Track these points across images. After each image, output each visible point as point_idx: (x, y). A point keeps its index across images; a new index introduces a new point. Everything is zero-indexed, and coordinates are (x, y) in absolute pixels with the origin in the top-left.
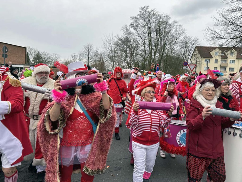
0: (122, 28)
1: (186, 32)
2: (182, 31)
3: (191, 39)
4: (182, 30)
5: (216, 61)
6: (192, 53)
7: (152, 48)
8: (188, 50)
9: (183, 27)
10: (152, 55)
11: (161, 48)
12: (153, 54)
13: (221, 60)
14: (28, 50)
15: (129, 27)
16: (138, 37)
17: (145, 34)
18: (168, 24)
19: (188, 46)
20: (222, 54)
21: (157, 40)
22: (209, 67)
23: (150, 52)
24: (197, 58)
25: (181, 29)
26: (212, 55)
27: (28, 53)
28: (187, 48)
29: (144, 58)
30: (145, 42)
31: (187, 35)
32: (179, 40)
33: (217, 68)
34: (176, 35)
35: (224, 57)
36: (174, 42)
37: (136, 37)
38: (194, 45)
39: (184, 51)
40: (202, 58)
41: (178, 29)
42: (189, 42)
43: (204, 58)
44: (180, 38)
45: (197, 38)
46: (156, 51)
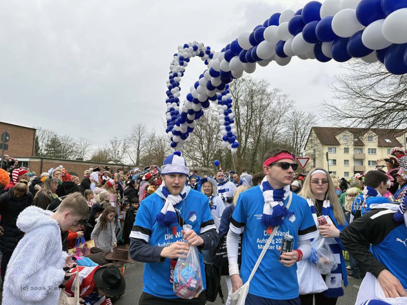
2: (288, 104)
3: (303, 116)
4: (288, 102)
5: (346, 150)
6: (307, 137)
7: (240, 130)
8: (299, 132)
9: (289, 99)
11: (256, 130)
12: (244, 139)
13: (354, 149)
14: (37, 133)
18: (265, 93)
19: (300, 126)
20: (356, 140)
21: (249, 118)
22: (335, 160)
24: (316, 145)
26: (338, 140)
27: (37, 137)
28: (297, 130)
31: (297, 110)
32: (285, 117)
33: (348, 161)
34: (279, 110)
35: (359, 144)
36: (275, 121)
38: (309, 125)
39: (294, 134)
40: (323, 145)
41: (282, 101)
42: (300, 121)
43: (326, 145)
44: (286, 114)
45: (314, 115)
46: (248, 135)
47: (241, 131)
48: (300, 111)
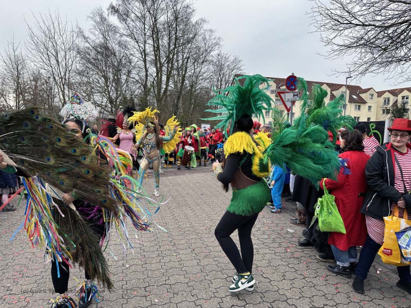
0: (92, 16)
1: (221, 43)
2: (214, 42)
3: (229, 59)
4: (214, 39)
7: (160, 63)
9: (216, 35)
10: (161, 79)
12: (164, 78)
13: (276, 99)
15: (107, 13)
16: (129, 39)
17: (145, 34)
19: (224, 71)
21: (172, 48)
23: (157, 73)
25: (213, 37)
29: (145, 86)
30: (144, 51)
31: (222, 52)
37: (124, 38)
38: (235, 71)
39: (218, 81)
41: (207, 37)
42: (226, 65)
44: (212, 53)
45: (240, 59)
46: (170, 72)
47: (162, 65)
48: (225, 53)
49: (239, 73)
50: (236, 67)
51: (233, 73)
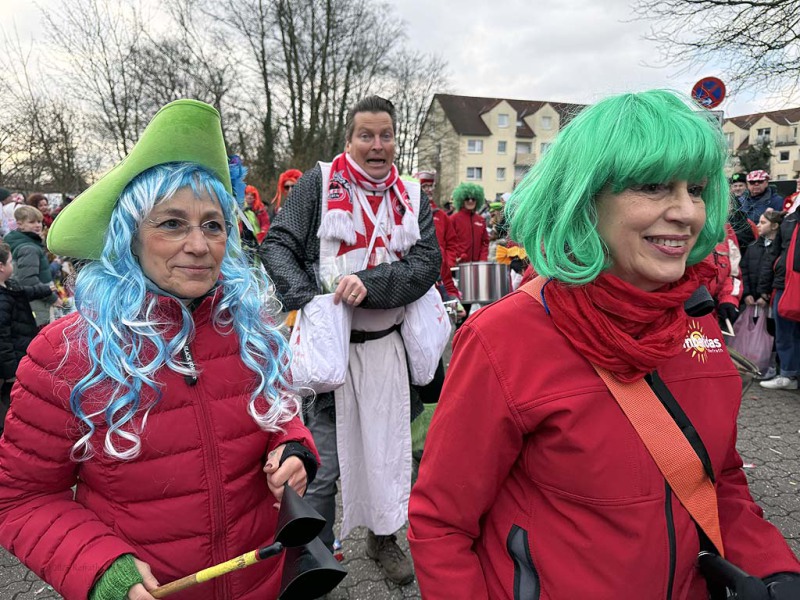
2: (393, 30)
4: (393, 23)
5: (502, 146)
7: (299, 77)
13: (518, 143)
19: (414, 88)
20: (520, 124)
22: (480, 169)
24: (446, 134)
26: (487, 123)
28: (408, 99)
29: (267, 123)
30: (263, 52)
33: (503, 169)
35: (525, 133)
38: (434, 87)
40: (459, 134)
41: (379, 19)
42: (417, 76)
43: (464, 134)
44: (388, 54)
45: (443, 61)
47: (300, 89)
49: (442, 91)
50: (438, 78)
51: (431, 90)
